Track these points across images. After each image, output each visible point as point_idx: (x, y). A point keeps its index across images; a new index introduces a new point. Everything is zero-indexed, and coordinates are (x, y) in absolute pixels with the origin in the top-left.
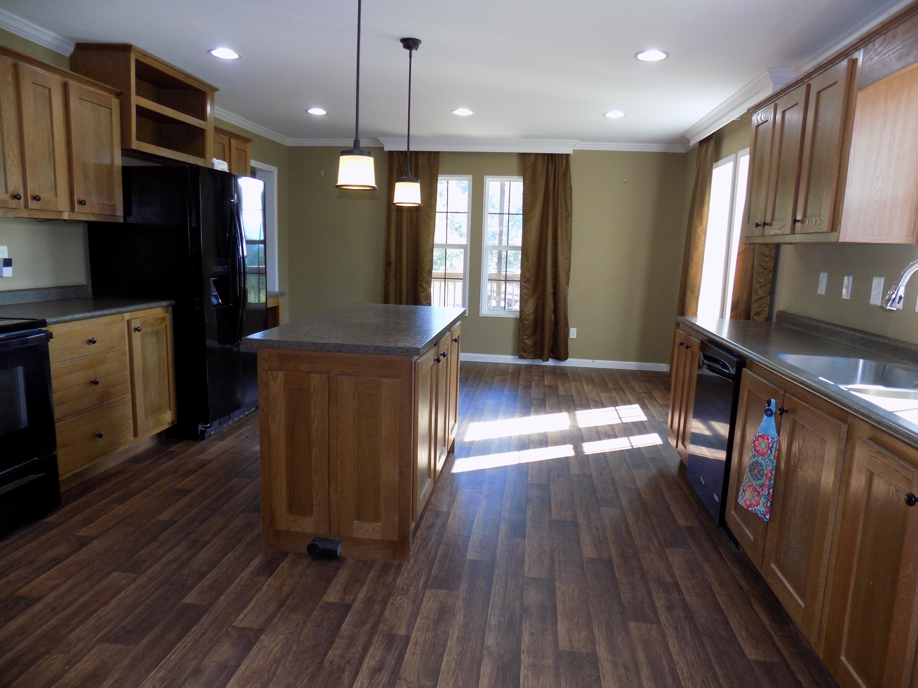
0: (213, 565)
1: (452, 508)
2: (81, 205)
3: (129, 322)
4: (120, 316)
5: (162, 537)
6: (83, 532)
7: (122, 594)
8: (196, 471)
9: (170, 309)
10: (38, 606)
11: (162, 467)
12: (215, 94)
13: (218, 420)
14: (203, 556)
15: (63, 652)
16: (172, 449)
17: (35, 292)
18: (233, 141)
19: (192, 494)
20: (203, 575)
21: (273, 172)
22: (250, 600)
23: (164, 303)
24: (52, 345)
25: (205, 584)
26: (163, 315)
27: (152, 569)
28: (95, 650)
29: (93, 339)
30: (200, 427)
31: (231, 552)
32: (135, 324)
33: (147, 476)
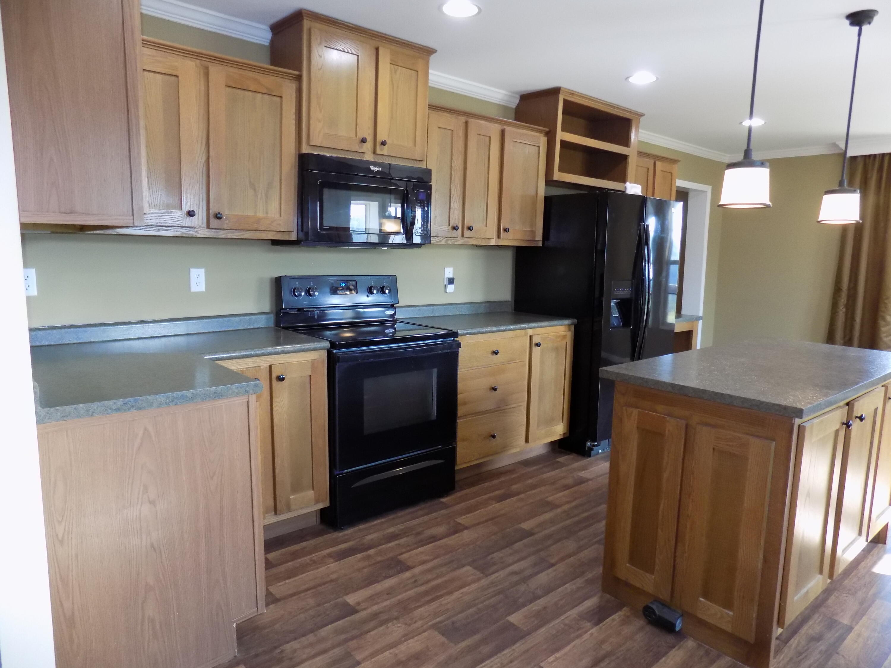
0: (548, 590)
1: (857, 623)
2: (506, 232)
3: (531, 337)
4: (523, 332)
5: (517, 546)
6: (462, 520)
7: (465, 590)
8: (572, 488)
9: (573, 328)
10: (408, 574)
11: (545, 476)
12: (641, 119)
13: (607, 440)
14: (544, 578)
15: (406, 624)
16: (559, 460)
17: (469, 305)
18: (659, 164)
19: (559, 510)
20: (536, 598)
21: (706, 191)
22: (568, 643)
23: (567, 322)
24: (461, 352)
25: (533, 609)
26: (564, 333)
27: (496, 575)
28: (426, 634)
29: (496, 350)
30: (588, 444)
31: (570, 583)
32: (535, 340)
33: (530, 481)
